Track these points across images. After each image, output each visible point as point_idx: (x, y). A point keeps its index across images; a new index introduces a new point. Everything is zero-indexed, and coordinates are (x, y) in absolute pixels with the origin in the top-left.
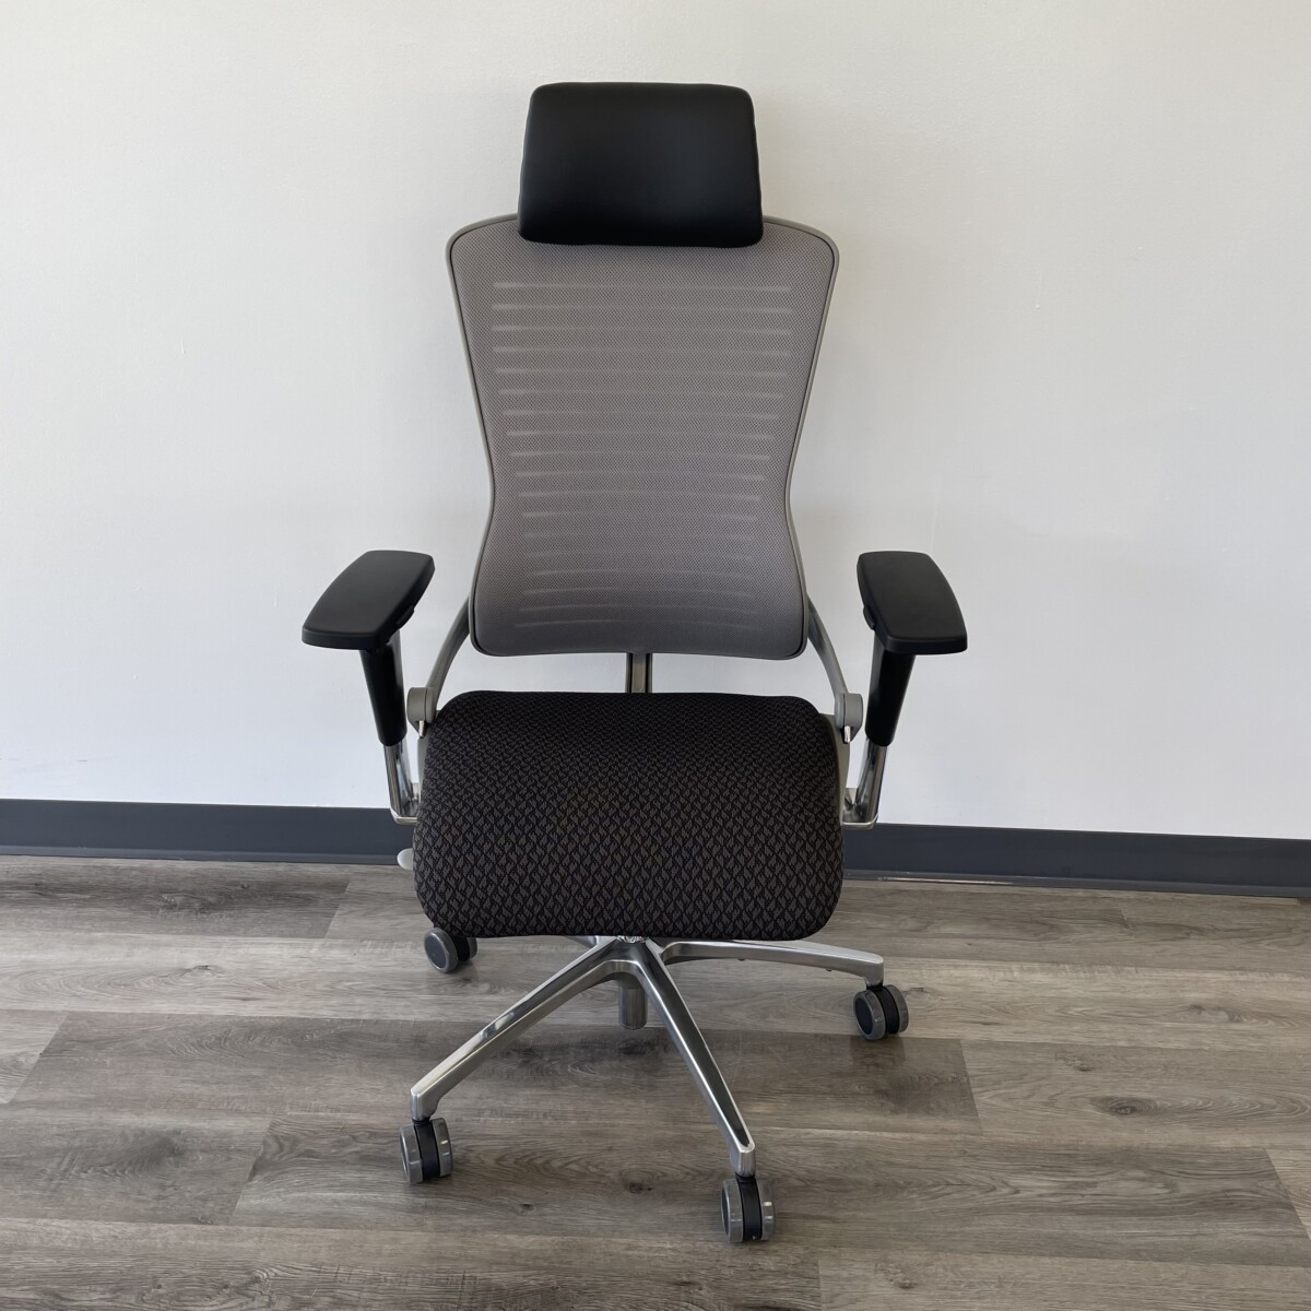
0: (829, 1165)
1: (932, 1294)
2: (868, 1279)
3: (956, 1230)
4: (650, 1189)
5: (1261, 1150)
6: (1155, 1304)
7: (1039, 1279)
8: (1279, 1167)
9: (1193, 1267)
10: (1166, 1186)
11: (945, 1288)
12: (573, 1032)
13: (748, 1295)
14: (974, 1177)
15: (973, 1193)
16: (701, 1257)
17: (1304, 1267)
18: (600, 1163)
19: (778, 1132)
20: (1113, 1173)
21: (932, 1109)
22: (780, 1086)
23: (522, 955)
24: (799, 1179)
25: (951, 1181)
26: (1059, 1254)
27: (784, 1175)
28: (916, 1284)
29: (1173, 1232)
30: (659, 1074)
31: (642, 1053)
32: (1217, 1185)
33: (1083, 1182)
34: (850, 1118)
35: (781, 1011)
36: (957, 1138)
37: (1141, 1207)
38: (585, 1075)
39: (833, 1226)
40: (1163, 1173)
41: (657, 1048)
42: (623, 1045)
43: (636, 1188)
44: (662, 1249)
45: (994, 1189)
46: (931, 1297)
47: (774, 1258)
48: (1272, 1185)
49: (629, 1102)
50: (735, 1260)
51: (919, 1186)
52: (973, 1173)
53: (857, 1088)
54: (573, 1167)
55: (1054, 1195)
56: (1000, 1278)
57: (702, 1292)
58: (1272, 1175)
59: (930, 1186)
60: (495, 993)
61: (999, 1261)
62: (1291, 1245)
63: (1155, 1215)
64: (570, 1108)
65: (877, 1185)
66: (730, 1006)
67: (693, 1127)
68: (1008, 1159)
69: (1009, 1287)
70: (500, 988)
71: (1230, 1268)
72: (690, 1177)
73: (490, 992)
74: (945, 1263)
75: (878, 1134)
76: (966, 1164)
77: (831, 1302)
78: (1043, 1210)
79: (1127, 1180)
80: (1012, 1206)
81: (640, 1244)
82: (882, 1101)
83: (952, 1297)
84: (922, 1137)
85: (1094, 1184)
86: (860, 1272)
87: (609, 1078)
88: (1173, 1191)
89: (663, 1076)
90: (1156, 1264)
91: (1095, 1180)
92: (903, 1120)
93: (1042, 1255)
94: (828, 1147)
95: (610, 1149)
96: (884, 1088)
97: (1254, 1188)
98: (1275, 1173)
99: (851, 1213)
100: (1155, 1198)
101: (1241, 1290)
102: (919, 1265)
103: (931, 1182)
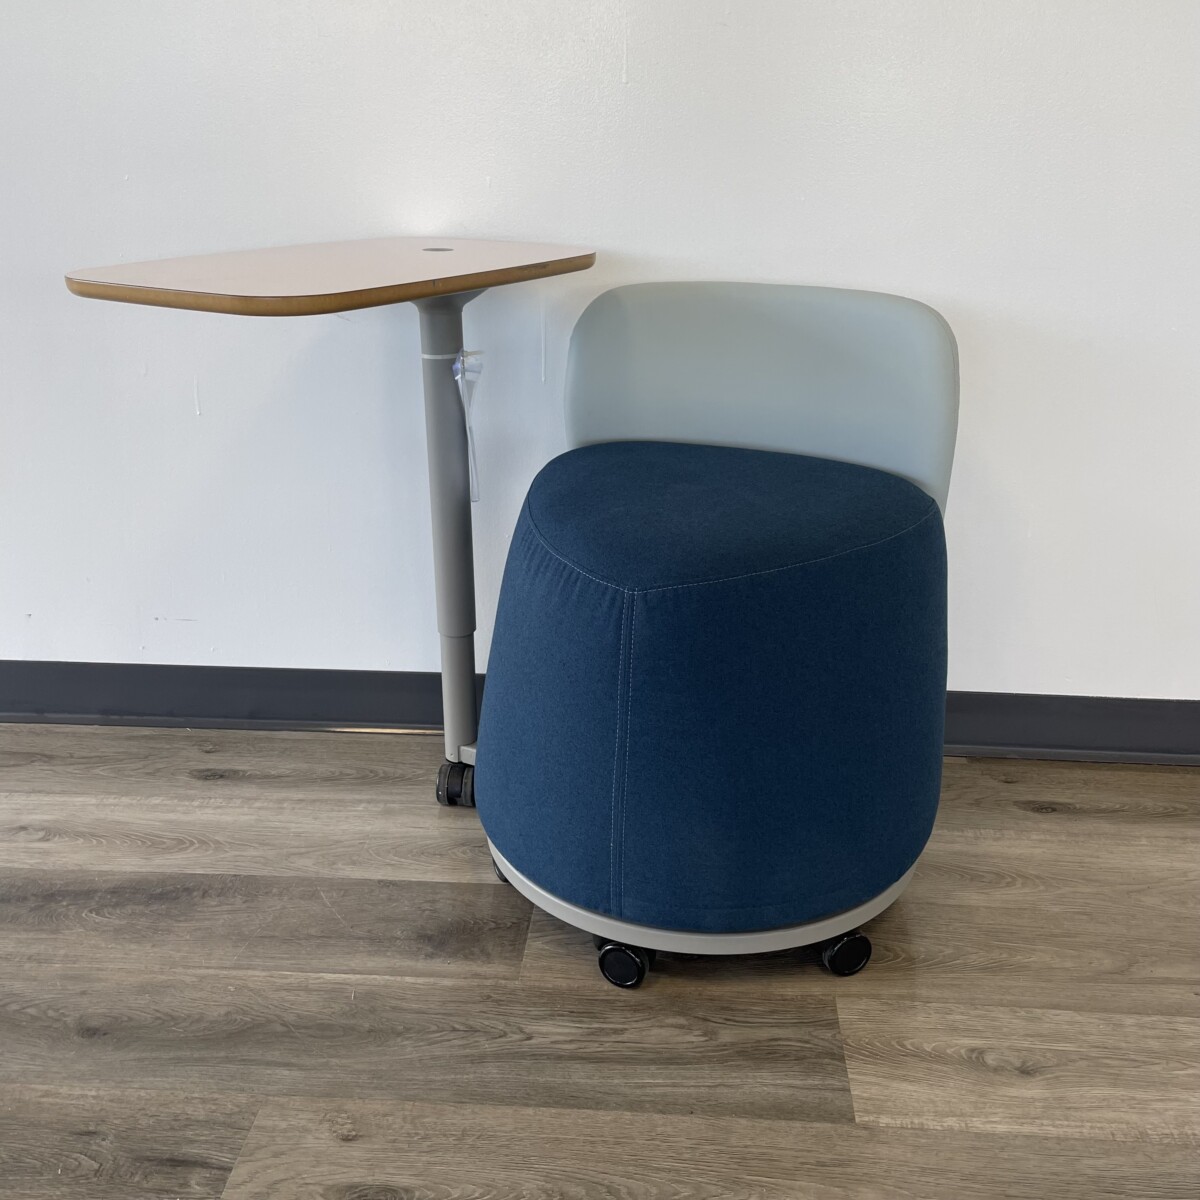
0: (325, 1011)
1: (376, 1146)
2: (307, 1130)
3: (438, 1078)
4: (105, 1034)
5: (831, 998)
6: (636, 1160)
7: (510, 1132)
8: (842, 1016)
9: (697, 1121)
10: (705, 1035)
11: (394, 1141)
12: (109, 877)
13: (155, 1146)
14: (486, 1023)
15: (477, 1039)
16: (123, 1105)
17: (833, 1122)
18: (65, 1007)
19: (286, 977)
20: (649, 1019)
21: (473, 954)
22: (313, 931)
23: (98, 805)
24: (284, 1024)
25: (457, 1026)
26: (546, 1105)
27: (269, 1021)
28: (361, 1136)
29: (692, 1083)
30: (182, 918)
31: (175, 899)
32: (764, 1034)
33: (611, 1029)
34: (373, 962)
35: (355, 858)
36: (488, 982)
37: (666, 1055)
38: (99, 919)
39: (296, 1073)
40: (709, 1020)
41: (195, 894)
42: (159, 891)
43: (90, 1032)
44: (83, 1096)
45: (505, 1035)
46: (372, 1150)
47: (208, 1106)
48: (828, 1035)
49: (133, 946)
50: (161, 1109)
51: (419, 1032)
52: (488, 1019)
53: (399, 933)
54: (29, 1010)
55: (571, 1041)
56: (464, 1130)
57: (104, 1143)
58: (833, 1024)
59: (429, 1033)
60: (48, 840)
61: (473, 1112)
62: (826, 1099)
63: (678, 1064)
64: (62, 952)
65: (370, 1031)
66: (301, 854)
67: (189, 971)
68: (535, 1004)
69: (470, 1141)
70: (55, 836)
71: (743, 1121)
72: (159, 1022)
73: (40, 840)
74: (407, 1113)
75: (399, 979)
76: (485, 1009)
77: (251, 1155)
78: (548, 1057)
79: (661, 1027)
80: (517, 1053)
81: (61, 1091)
82: (421, 946)
83: (397, 1150)
84: (447, 982)
85: (623, 1031)
86: (303, 1123)
87: (124, 922)
88: (711, 1039)
89: (186, 921)
90: (656, 1116)
91: (626, 1026)
92: (438, 965)
93: (527, 1105)
94: (335, 992)
95: (83, 993)
96: (429, 932)
97: (807, 1038)
98: (838, 1023)
99: (325, 1060)
100: (685, 1045)
101: (746, 1147)
102: (375, 1116)
103: (434, 1028)
